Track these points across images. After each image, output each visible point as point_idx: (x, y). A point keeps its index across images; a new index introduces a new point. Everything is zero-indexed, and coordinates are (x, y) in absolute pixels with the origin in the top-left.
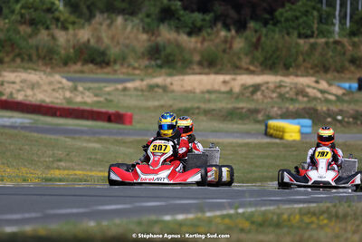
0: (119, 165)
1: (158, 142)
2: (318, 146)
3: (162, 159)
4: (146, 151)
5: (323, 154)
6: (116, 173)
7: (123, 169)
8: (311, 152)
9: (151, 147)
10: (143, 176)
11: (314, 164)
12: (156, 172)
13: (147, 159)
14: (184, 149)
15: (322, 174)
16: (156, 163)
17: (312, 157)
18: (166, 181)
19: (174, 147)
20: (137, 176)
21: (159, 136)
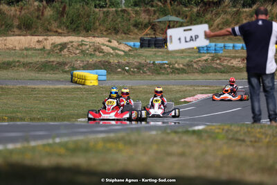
0: (93, 111)
1: (110, 100)
2: (155, 96)
3: (112, 108)
4: (104, 104)
5: (157, 101)
6: (91, 114)
7: (94, 112)
8: (151, 99)
10: (103, 116)
11: (153, 106)
12: (109, 113)
13: (105, 108)
15: (156, 111)
16: (109, 109)
17: (152, 102)
18: (114, 118)
20: (100, 115)
21: (110, 97)
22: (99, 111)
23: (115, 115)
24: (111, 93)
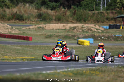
0: (46, 55)
1: (57, 48)
3: (59, 53)
6: (45, 57)
10: (53, 58)
12: (57, 57)
13: (54, 53)
14: (65, 50)
16: (57, 54)
18: (60, 59)
19: (62, 49)
20: (51, 58)
21: (57, 46)
22: (50, 55)
23: (61, 58)
24: (58, 43)
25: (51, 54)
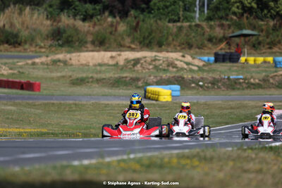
1: (131, 111)
3: (135, 122)
4: (124, 117)
6: (106, 131)
9: (128, 115)
10: (123, 132)
14: (147, 116)
19: (141, 114)
20: (120, 133)
22: (117, 126)
25: (119, 125)
